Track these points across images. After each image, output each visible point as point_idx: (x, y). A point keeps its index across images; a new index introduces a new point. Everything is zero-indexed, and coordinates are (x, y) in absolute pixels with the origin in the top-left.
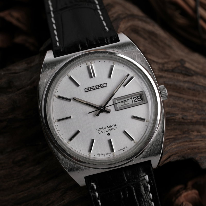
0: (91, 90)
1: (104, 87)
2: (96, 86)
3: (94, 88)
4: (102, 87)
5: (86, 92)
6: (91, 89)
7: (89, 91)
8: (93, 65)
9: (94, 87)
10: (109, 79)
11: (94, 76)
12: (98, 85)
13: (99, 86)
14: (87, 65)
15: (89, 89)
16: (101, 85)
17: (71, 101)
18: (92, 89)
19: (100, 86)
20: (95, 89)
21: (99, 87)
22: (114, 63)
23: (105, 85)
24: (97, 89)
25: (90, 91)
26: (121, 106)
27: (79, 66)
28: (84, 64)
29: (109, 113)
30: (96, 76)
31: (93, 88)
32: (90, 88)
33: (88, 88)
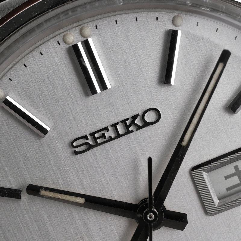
0: (97, 145)
1: (146, 124)
2: (114, 126)
3: (107, 134)
4: (139, 128)
5: (76, 153)
6: (95, 139)
7: (90, 147)
8: (90, 40)
9: (106, 129)
10: (164, 91)
11: (103, 86)
12: (124, 122)
13: (128, 122)
14: (65, 42)
15: (90, 141)
16: (135, 117)
17: (25, 197)
18: (99, 141)
19: (133, 123)
20: (111, 139)
21: (127, 127)
22: (179, 21)
23: (150, 117)
24: (118, 136)
25: (95, 149)
26: (228, 189)
27: (36, 53)
28: (54, 41)
29: (182, 228)
30: (109, 86)
31: (103, 136)
32: (93, 134)
33: (86, 137)
